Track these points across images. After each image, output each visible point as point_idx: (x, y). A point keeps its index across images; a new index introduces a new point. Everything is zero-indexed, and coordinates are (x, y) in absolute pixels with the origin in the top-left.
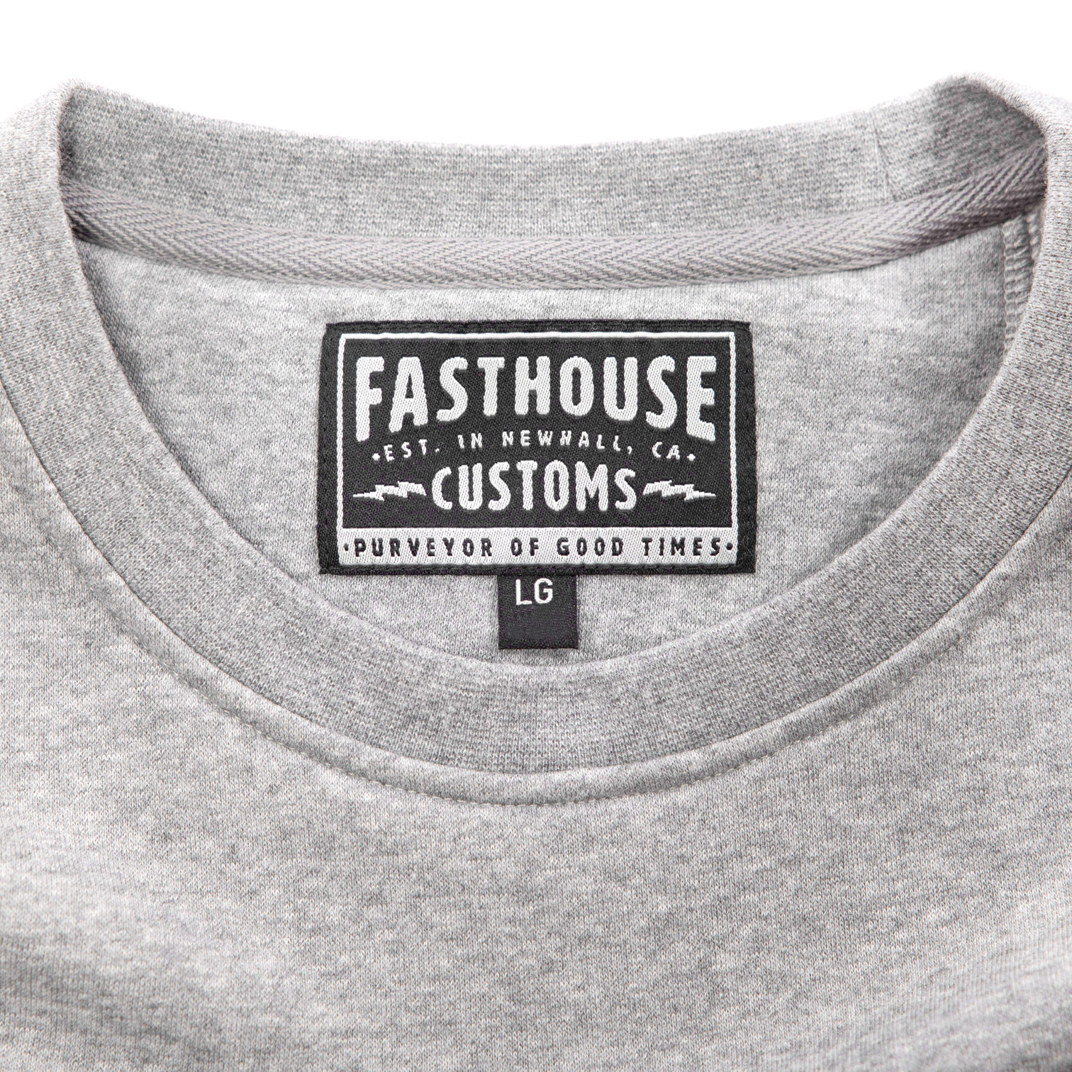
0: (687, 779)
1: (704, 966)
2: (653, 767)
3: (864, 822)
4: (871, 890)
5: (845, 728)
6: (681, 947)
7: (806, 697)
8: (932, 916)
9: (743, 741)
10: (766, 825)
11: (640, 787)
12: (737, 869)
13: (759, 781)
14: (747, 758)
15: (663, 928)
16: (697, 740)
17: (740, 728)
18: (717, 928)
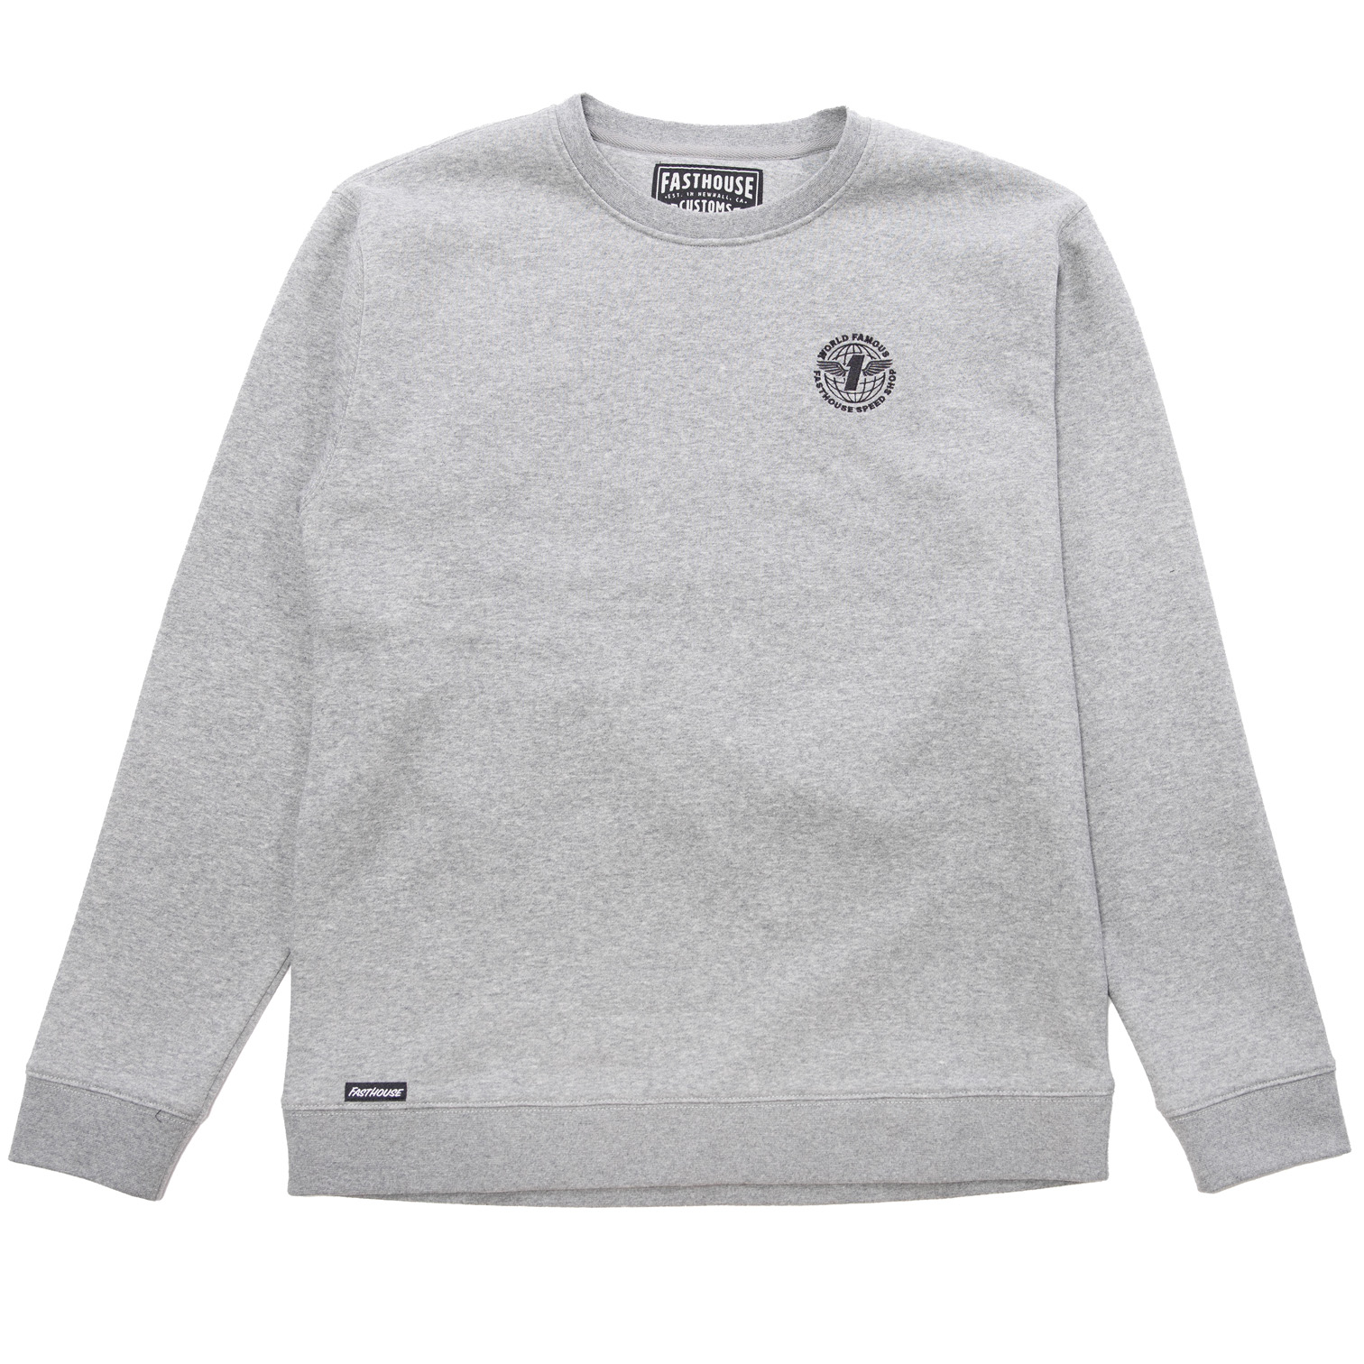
0: (738, 244)
1: (738, 290)
2: (730, 240)
3: (782, 262)
4: (782, 278)
5: (779, 238)
6: (733, 285)
7: (771, 229)
8: (797, 286)
9: (753, 237)
10: (757, 259)
11: (726, 245)
12: (748, 268)
13: (756, 248)
14: (754, 241)
15: (729, 280)
16: (742, 235)
17: (753, 234)
18: (743, 282)
